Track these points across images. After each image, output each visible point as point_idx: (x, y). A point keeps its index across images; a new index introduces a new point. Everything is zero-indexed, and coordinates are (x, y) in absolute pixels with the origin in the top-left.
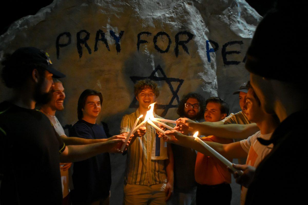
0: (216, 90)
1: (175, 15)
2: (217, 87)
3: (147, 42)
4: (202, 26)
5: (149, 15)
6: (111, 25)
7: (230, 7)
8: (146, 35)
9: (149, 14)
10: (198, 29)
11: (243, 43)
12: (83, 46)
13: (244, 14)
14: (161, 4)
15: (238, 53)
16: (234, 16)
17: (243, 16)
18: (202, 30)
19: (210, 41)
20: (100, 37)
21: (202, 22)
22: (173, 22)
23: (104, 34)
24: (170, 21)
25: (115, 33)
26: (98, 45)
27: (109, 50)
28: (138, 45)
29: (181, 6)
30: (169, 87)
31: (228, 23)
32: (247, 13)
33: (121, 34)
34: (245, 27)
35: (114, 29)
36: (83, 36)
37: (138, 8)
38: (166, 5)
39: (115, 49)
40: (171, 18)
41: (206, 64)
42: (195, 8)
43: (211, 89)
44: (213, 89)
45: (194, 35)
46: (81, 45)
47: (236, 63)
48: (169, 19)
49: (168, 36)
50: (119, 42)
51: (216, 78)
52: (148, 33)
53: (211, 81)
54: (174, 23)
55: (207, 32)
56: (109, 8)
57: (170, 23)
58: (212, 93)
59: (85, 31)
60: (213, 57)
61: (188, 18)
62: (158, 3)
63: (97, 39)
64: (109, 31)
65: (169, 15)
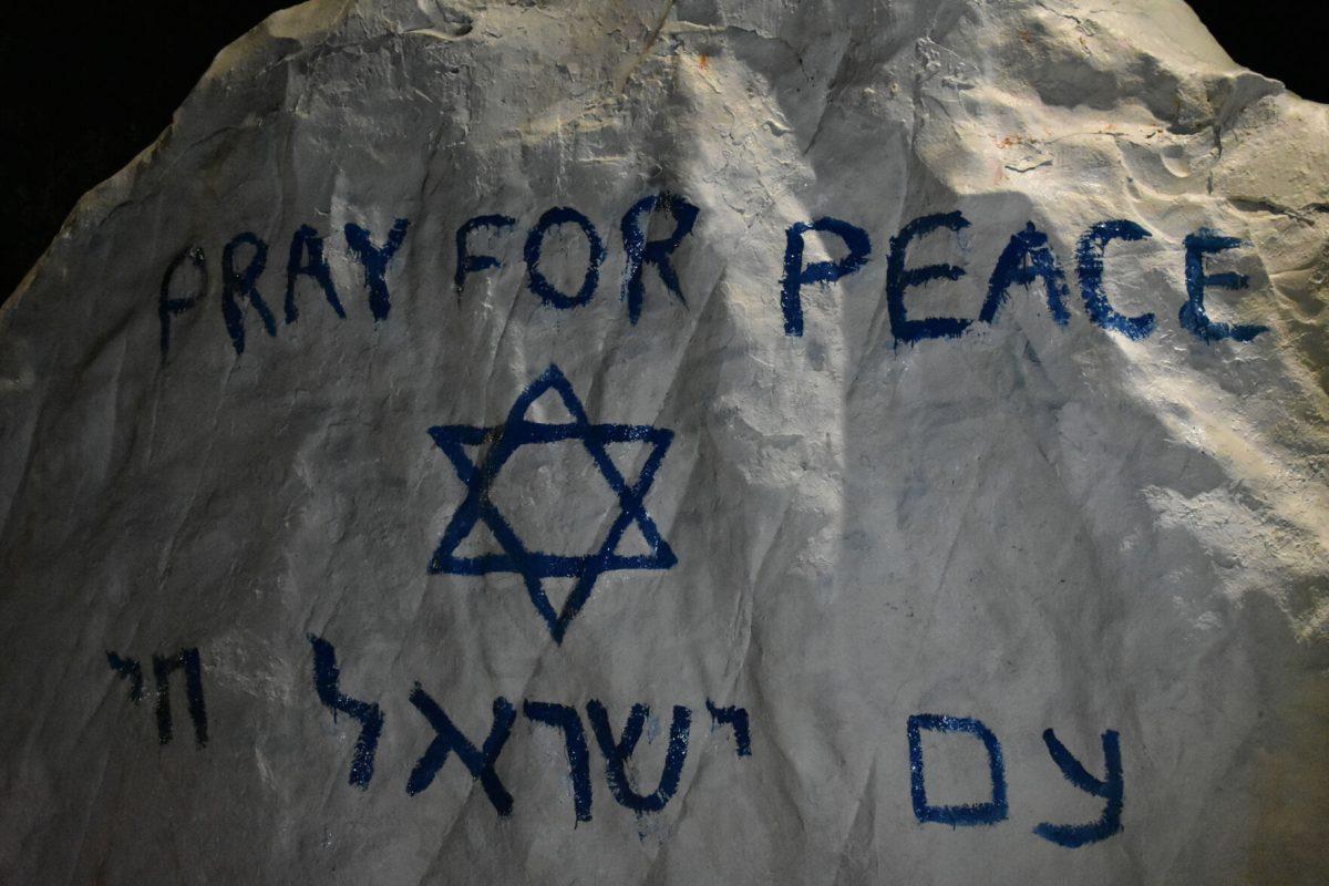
0: (835, 477)
1: (629, 119)
2: (840, 459)
3: (497, 265)
4: (777, 152)
5: (508, 135)
6: (353, 200)
7: (923, 35)
8: (493, 228)
9: (512, 129)
10: (735, 176)
11: (965, 223)
12: (244, 303)
13: (1025, 54)
14: (574, 69)
15: (954, 273)
16: (947, 78)
17: (1018, 66)
18: (768, 173)
19: (821, 225)
20: (305, 259)
21: (777, 133)
22: (613, 154)
23: (320, 242)
24: (597, 152)
25: (368, 233)
26: (296, 297)
27: (341, 312)
28: (459, 279)
29: (658, 69)
30: (599, 468)
31: (909, 122)
32: (1044, 49)
33: (397, 235)
34: (1020, 126)
35: (363, 218)
36: (242, 261)
37: (468, 109)
38: (598, 70)
39: (367, 305)
40: (607, 133)
41: (771, 346)
42: (735, 68)
43: (794, 474)
44: (814, 469)
45: (700, 207)
46: (237, 298)
47: (949, 327)
48: (594, 142)
49: (585, 224)
50: (383, 271)
51: (837, 411)
52: (499, 221)
53: (797, 432)
54: (617, 158)
55: (806, 180)
56: (345, 123)
57: (599, 162)
58: (804, 490)
59: (249, 237)
60: (820, 306)
61: (685, 125)
62: (563, 70)
63: (294, 268)
64: (339, 225)
65: (597, 123)
